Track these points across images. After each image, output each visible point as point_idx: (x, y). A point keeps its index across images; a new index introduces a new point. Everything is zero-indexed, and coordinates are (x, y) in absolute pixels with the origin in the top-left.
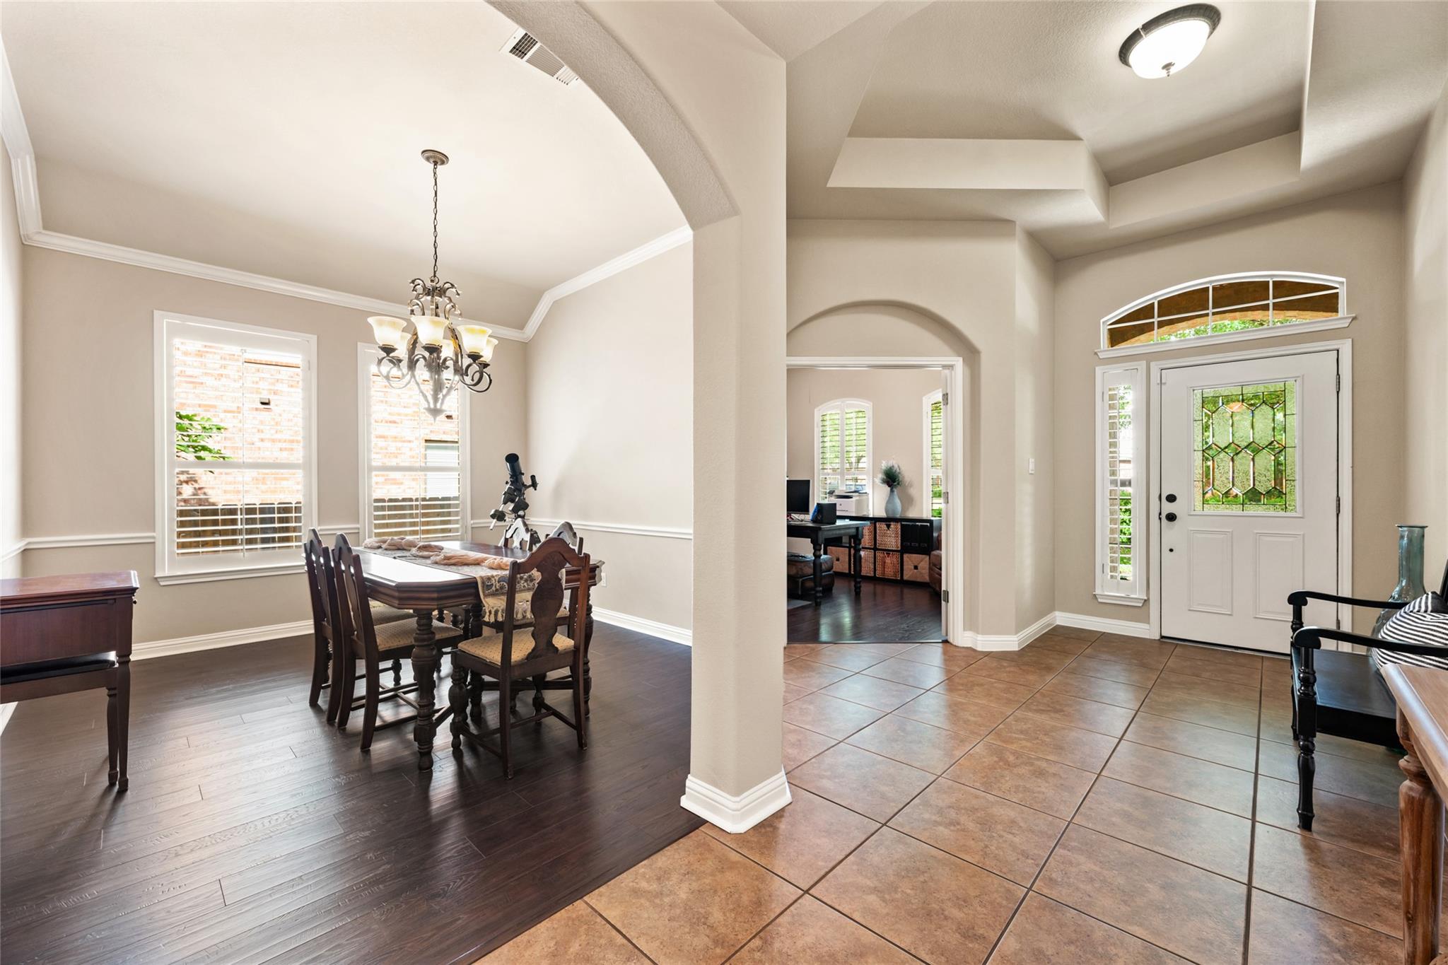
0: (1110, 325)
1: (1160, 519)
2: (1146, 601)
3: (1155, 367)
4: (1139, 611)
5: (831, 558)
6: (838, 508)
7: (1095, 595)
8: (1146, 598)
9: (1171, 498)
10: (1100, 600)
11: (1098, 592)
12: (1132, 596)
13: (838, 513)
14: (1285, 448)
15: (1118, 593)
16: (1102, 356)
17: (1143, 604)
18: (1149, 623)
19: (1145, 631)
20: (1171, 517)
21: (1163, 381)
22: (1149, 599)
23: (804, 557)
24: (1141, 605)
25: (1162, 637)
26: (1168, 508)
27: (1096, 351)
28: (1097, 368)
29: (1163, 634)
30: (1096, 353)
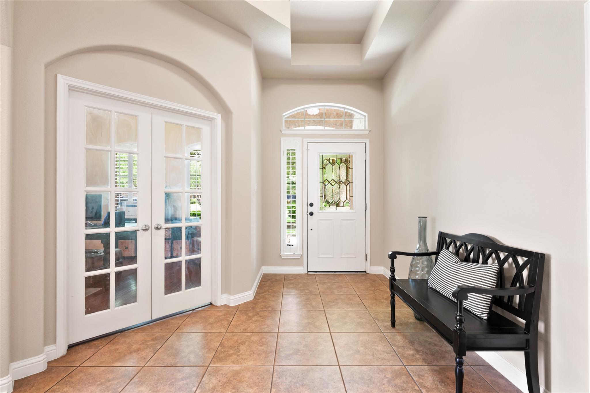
0: (286, 118)
1: (307, 215)
2: (302, 256)
3: (306, 140)
4: (298, 261)
5: (121, 250)
6: (125, 214)
7: (280, 255)
8: (302, 254)
9: (311, 205)
10: (283, 258)
11: (282, 254)
12: (296, 254)
13: (126, 217)
14: (350, 182)
15: (290, 253)
16: (283, 132)
17: (301, 257)
18: (303, 266)
19: (301, 270)
20: (311, 214)
21: (308, 149)
22: (303, 254)
23: (96, 252)
24: (300, 257)
25: (308, 272)
26: (311, 209)
27: (281, 129)
28: (281, 138)
29: (309, 271)
30: (281, 131)
